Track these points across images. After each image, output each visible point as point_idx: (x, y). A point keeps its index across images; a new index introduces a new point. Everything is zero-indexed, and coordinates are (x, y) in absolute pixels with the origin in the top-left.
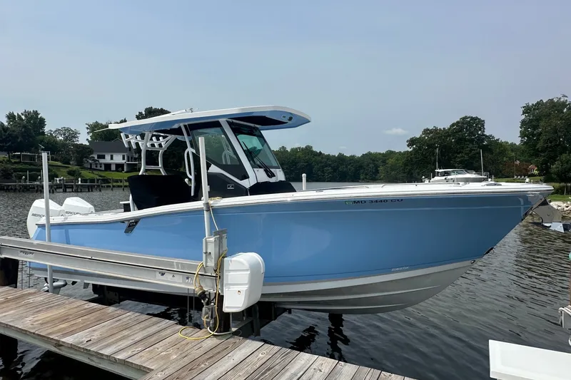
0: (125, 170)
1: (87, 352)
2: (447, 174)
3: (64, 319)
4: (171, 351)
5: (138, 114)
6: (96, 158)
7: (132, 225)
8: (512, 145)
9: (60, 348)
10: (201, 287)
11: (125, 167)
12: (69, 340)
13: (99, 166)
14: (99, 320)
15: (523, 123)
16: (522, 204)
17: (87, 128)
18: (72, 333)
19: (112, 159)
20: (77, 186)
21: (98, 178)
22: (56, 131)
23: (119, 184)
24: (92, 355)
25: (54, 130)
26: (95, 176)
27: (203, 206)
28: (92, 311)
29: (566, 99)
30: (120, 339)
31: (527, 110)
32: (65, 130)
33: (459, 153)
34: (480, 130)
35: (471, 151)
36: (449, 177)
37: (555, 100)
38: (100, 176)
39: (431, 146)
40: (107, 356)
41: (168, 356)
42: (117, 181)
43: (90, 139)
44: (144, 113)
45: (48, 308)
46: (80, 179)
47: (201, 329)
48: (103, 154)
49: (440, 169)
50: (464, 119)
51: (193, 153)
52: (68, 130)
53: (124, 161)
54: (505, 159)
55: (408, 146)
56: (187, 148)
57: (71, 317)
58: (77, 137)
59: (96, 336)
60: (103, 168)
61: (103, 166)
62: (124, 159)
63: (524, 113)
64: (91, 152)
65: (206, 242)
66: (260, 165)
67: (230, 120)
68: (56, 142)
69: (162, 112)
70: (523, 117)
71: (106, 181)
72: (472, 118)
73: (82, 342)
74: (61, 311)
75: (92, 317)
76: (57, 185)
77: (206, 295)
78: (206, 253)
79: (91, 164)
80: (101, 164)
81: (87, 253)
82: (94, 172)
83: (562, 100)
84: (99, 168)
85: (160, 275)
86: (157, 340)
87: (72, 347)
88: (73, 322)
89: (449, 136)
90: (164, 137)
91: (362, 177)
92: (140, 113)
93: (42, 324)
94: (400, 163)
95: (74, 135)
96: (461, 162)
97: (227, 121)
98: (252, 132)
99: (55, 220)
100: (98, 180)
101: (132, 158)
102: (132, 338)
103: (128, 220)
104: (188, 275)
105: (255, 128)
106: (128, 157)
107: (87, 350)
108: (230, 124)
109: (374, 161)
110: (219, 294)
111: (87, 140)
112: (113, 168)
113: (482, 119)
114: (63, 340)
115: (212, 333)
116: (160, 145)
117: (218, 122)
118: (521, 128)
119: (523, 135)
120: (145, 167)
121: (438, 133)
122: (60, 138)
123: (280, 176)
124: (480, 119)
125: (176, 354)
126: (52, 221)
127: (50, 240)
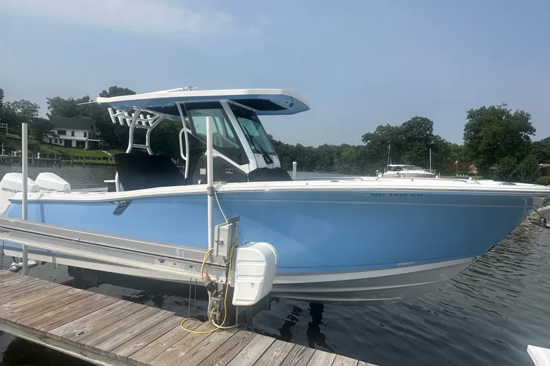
0: (86, 147)
1: (81, 347)
2: (400, 169)
3: (48, 306)
4: (177, 347)
5: (102, 92)
6: (56, 133)
7: (122, 206)
8: (455, 146)
9: (47, 340)
10: (209, 278)
11: (86, 144)
12: (58, 331)
13: (58, 141)
14: (89, 309)
15: (467, 126)
16: (526, 204)
17: (48, 103)
18: (60, 323)
19: (73, 135)
20: (36, 160)
21: (58, 153)
22: (14, 103)
23: (80, 161)
24: (86, 350)
25: (12, 102)
26: (55, 151)
27: (206, 190)
28: (78, 298)
29: (506, 107)
30: (117, 332)
31: (472, 115)
32: (24, 103)
33: (408, 150)
34: (429, 130)
35: (419, 149)
36: (401, 172)
37: (496, 107)
38: (61, 152)
39: (384, 142)
40: (105, 352)
41: (175, 353)
42: (77, 158)
43: (50, 114)
44: (108, 92)
45: (27, 293)
46: (38, 154)
47: (204, 321)
48: (64, 129)
49: (393, 164)
50: (414, 119)
51: (188, 133)
52: (27, 103)
53: (85, 139)
54: (448, 159)
55: (363, 141)
56: (183, 128)
57: (55, 304)
58: (37, 111)
59: (88, 328)
60: (63, 144)
61: (63, 142)
62: (85, 136)
63: (469, 117)
64: (52, 127)
65: (219, 230)
66: (259, 150)
67: (231, 102)
68: (14, 115)
69: (128, 92)
70: (468, 121)
71: (66, 157)
72: (422, 119)
73: (74, 334)
74: (43, 297)
75: (79, 305)
76: (14, 158)
77: (213, 286)
78: (218, 241)
79: (50, 140)
80: (61, 140)
81: (74, 234)
82: (54, 147)
83: (502, 108)
84: (58, 143)
85: (159, 262)
86: (158, 333)
87: (63, 341)
88: (58, 311)
89: (401, 134)
90: (152, 116)
91: (317, 168)
92: (105, 92)
93: (23, 312)
94: (354, 156)
95: (34, 108)
96: (409, 159)
97: (229, 104)
98: (249, 116)
99: (32, 196)
100: (58, 156)
101: (93, 136)
102: (130, 330)
103: (119, 201)
104: (192, 264)
105: (251, 112)
106: (90, 135)
107: (81, 344)
108: (232, 106)
109: (329, 153)
110: (229, 285)
111: (47, 114)
112: (74, 144)
113: (431, 120)
114: (51, 332)
115: (219, 327)
116: (147, 124)
117: (219, 102)
118: (464, 130)
119: (466, 137)
120: (132, 145)
121: (390, 131)
122: (19, 111)
123: (277, 162)
124: (429, 120)
125: (184, 351)
126: (29, 198)
127: (26, 218)
